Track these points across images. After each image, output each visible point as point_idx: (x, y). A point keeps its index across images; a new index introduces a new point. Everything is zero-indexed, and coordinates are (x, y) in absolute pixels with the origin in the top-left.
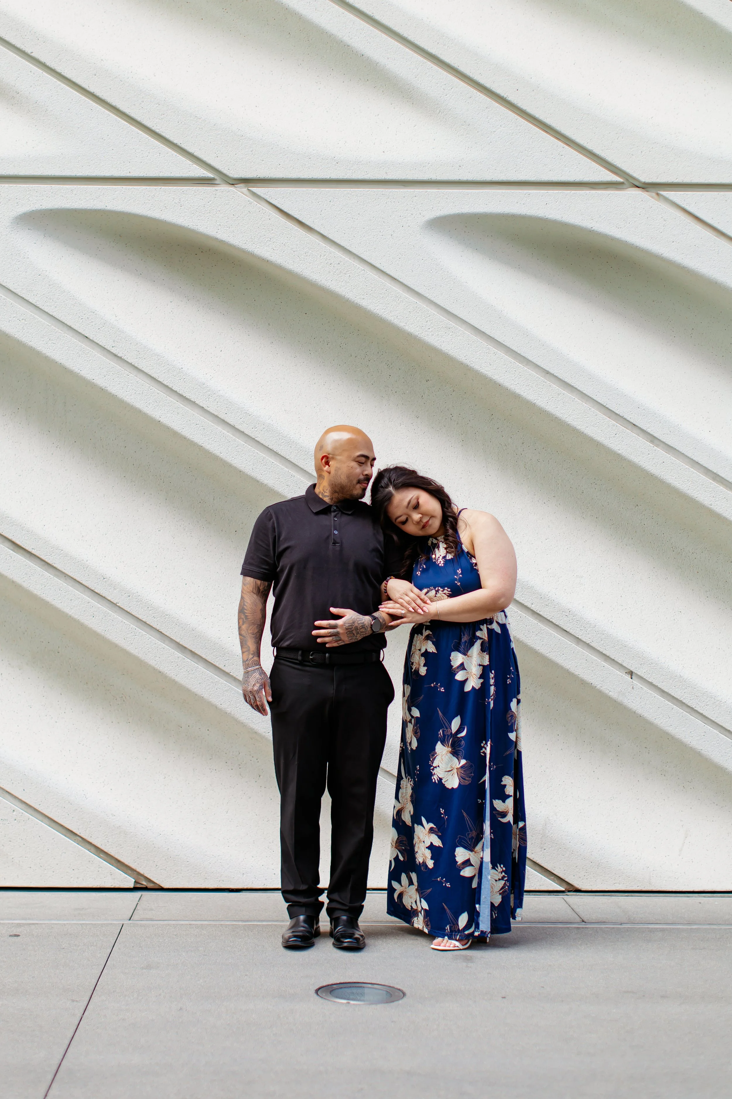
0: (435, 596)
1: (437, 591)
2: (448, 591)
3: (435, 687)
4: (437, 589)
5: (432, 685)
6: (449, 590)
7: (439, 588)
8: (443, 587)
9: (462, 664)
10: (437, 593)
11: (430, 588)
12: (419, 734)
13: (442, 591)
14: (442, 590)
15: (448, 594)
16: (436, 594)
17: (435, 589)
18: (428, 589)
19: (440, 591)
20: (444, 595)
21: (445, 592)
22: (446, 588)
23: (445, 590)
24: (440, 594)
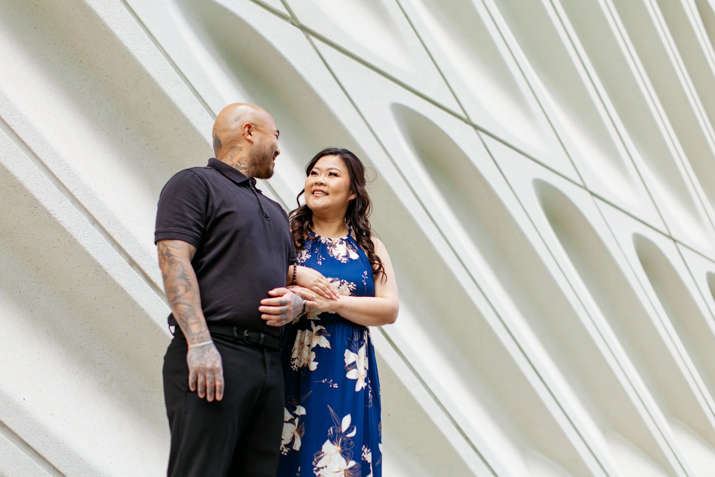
0: (339, 288)
1: (342, 284)
2: (353, 286)
3: (327, 384)
4: (342, 281)
5: (323, 381)
6: (355, 285)
7: (345, 281)
8: (349, 282)
9: (354, 363)
10: (342, 285)
11: (335, 278)
12: (303, 433)
13: (348, 285)
14: (348, 283)
15: (352, 289)
16: (340, 285)
17: (340, 280)
18: (333, 279)
19: (345, 284)
20: (348, 289)
21: (350, 286)
22: (352, 283)
23: (351, 284)
24: (344, 287)
